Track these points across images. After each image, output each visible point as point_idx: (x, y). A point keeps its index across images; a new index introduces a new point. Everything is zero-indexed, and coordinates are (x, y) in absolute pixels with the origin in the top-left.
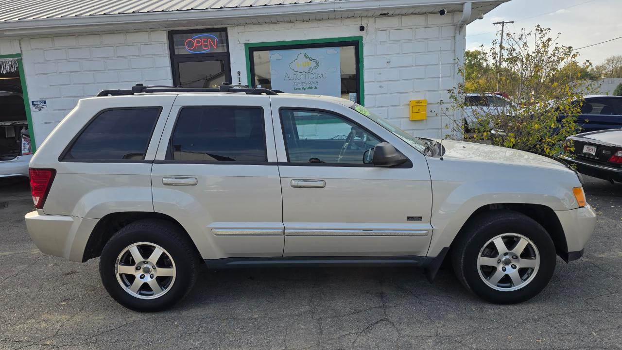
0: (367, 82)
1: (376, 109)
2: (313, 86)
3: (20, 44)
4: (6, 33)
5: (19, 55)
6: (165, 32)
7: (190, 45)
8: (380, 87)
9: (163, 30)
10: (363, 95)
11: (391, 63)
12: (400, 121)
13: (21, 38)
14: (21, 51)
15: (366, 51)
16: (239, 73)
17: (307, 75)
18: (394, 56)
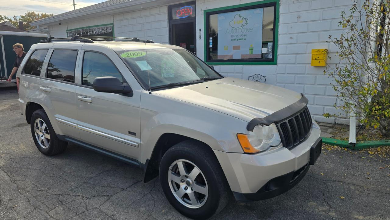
0: (281, 34)
1: (287, 56)
2: (243, 37)
3: (113, 18)
4: (105, 13)
5: (113, 24)
6: (166, 6)
7: (179, 13)
8: (291, 38)
9: (165, 6)
10: (277, 44)
11: (301, 17)
12: (305, 66)
13: (114, 15)
14: (114, 22)
15: (282, 9)
16: (200, 30)
17: (240, 30)
18: (305, 12)
